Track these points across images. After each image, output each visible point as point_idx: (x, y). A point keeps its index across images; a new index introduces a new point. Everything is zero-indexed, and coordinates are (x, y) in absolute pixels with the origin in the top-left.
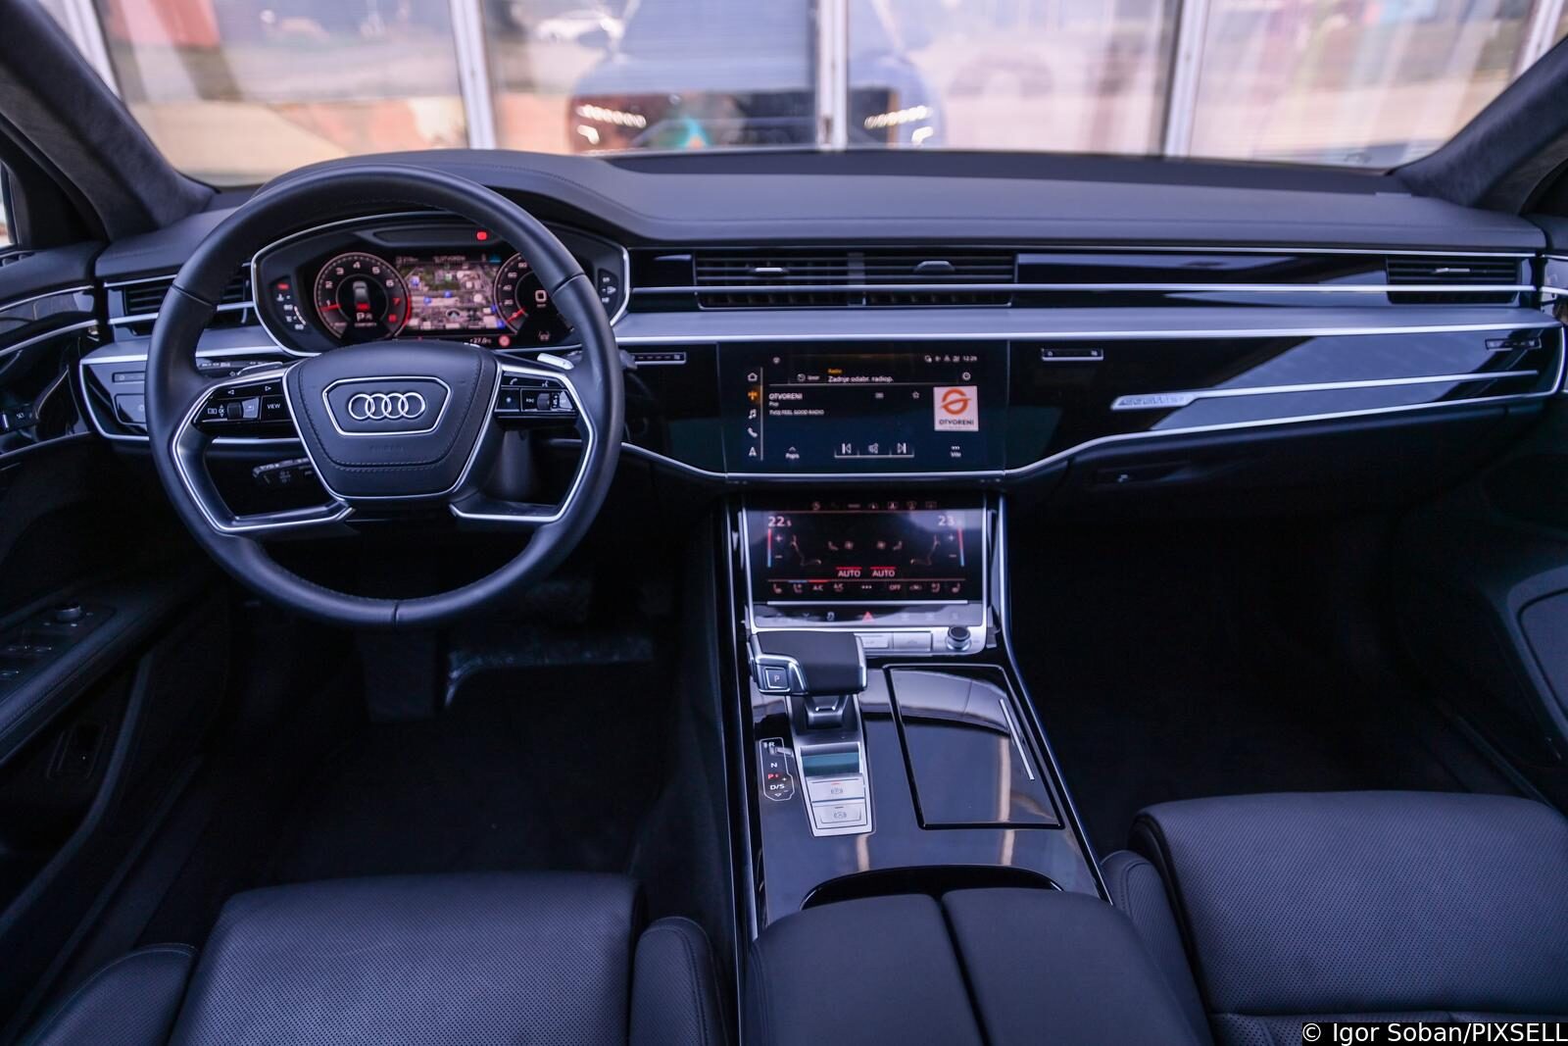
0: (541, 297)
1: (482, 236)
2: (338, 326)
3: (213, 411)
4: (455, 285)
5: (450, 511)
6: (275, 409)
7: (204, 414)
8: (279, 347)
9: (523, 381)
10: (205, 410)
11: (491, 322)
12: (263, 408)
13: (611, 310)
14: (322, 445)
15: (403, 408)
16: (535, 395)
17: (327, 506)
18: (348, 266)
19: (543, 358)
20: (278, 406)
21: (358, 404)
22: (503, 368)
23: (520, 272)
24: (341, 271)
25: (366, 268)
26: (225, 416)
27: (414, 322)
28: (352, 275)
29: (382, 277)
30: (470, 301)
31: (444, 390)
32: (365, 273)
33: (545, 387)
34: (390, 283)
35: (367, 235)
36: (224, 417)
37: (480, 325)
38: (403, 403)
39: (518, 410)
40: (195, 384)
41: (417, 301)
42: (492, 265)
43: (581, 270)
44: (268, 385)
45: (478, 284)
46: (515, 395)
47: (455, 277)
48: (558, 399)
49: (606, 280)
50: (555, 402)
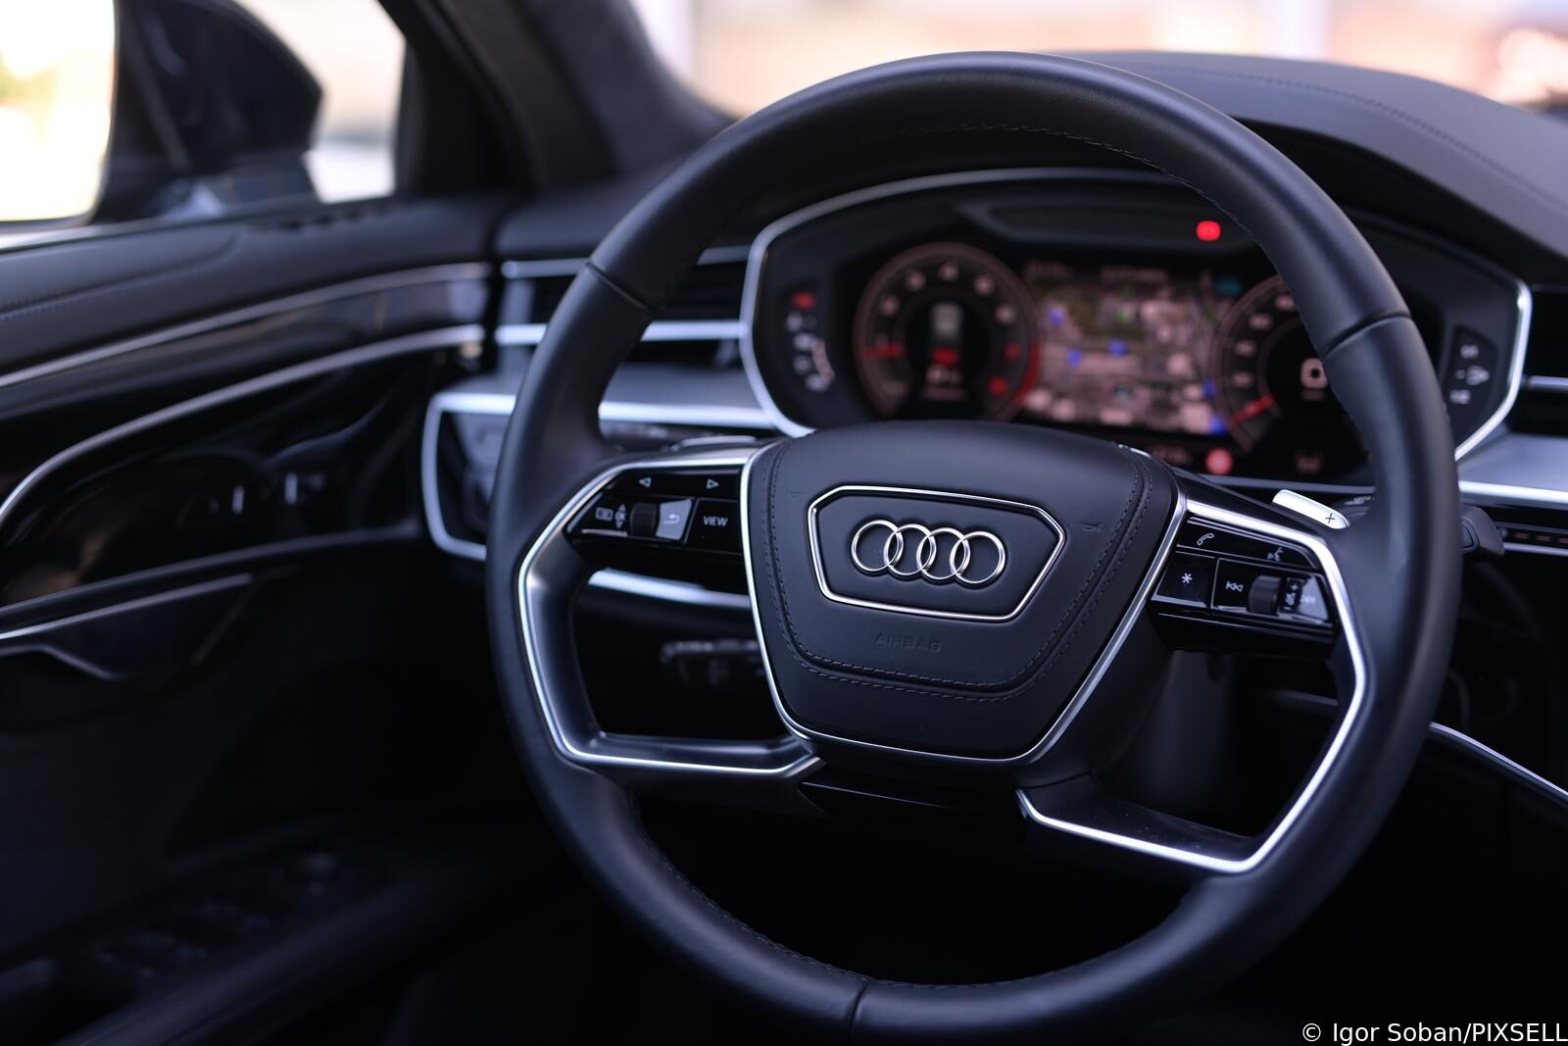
0: (1312, 375)
1: (1208, 231)
2: (890, 390)
3: (604, 514)
4: (1134, 333)
5: (1017, 805)
6: (717, 527)
7: (588, 518)
8: (768, 415)
9: (1227, 539)
10: (592, 510)
11: (1197, 418)
12: (694, 523)
13: (1463, 423)
14: (785, 614)
15: (958, 562)
16: (1247, 576)
17: (769, 746)
18: (931, 271)
19: (1286, 499)
20: (723, 522)
21: (871, 540)
22: (1185, 505)
23: (1279, 317)
24: (916, 281)
25: (966, 278)
26: (625, 527)
27: (1038, 400)
28: (938, 291)
29: (993, 301)
30: (1162, 367)
31: (1051, 535)
32: (960, 292)
33: (1273, 563)
34: (1005, 314)
35: (978, 212)
36: (622, 529)
37: (1172, 422)
38: (961, 549)
39: (1202, 605)
40: (588, 455)
41: (1055, 357)
42: (1219, 297)
43: (1402, 305)
44: (715, 478)
45: (1184, 334)
46: (1202, 569)
47: (1138, 316)
48: (1299, 594)
49: (1470, 351)
50: (1290, 599)
